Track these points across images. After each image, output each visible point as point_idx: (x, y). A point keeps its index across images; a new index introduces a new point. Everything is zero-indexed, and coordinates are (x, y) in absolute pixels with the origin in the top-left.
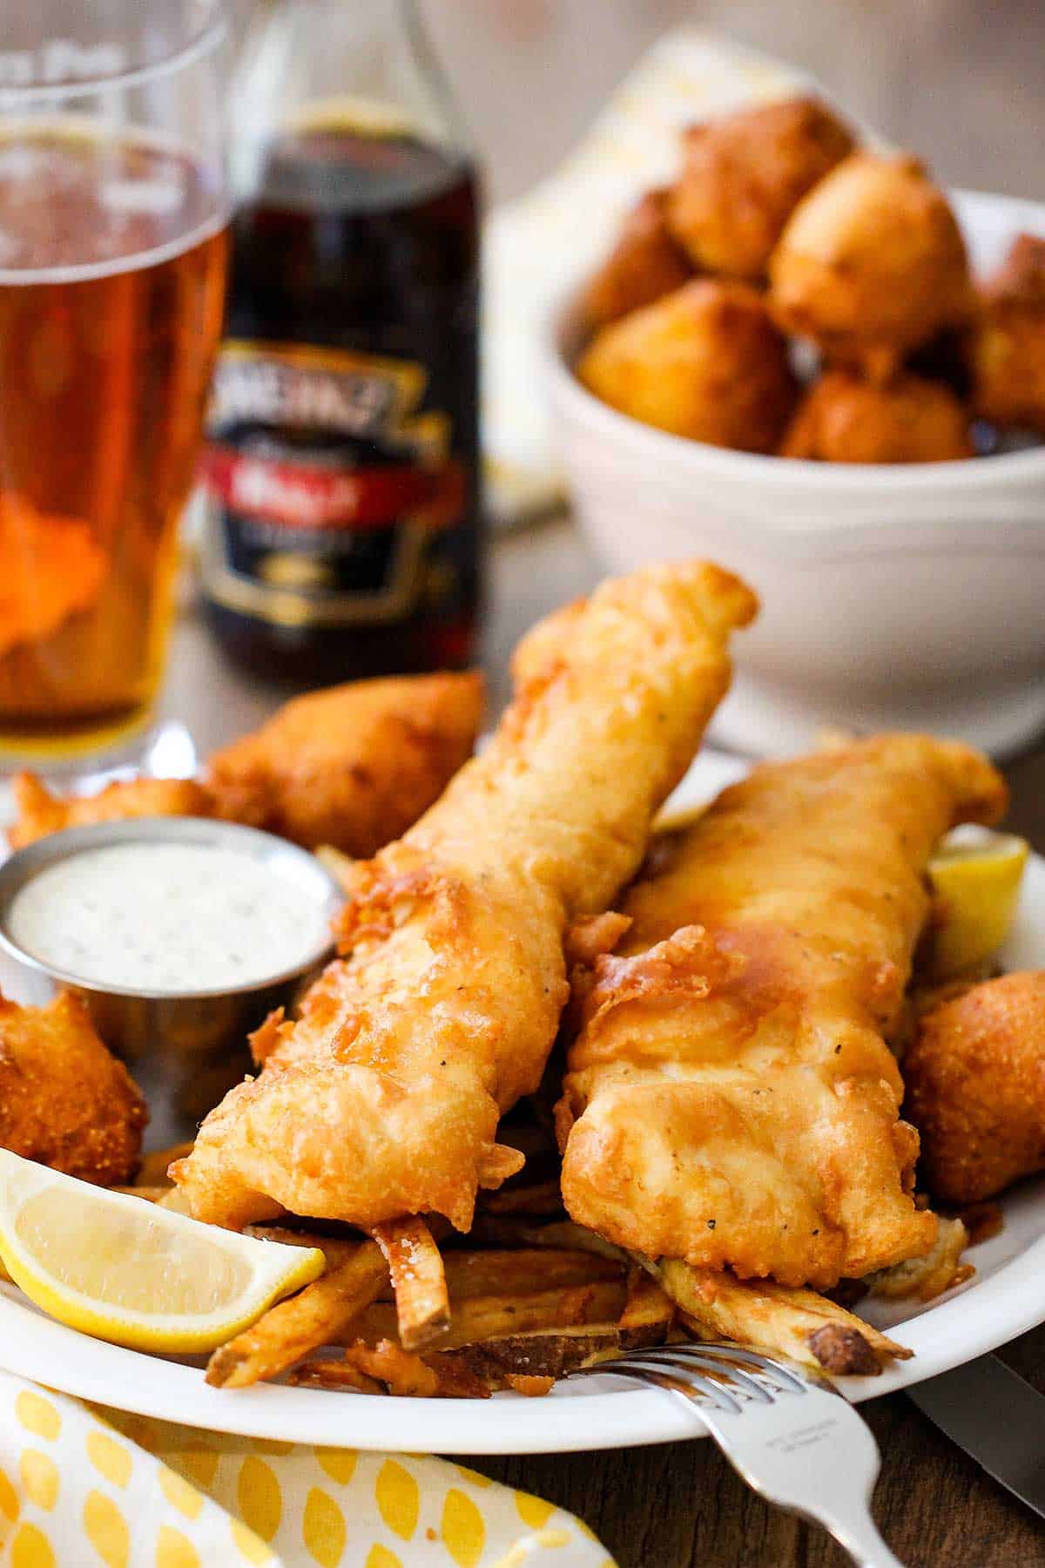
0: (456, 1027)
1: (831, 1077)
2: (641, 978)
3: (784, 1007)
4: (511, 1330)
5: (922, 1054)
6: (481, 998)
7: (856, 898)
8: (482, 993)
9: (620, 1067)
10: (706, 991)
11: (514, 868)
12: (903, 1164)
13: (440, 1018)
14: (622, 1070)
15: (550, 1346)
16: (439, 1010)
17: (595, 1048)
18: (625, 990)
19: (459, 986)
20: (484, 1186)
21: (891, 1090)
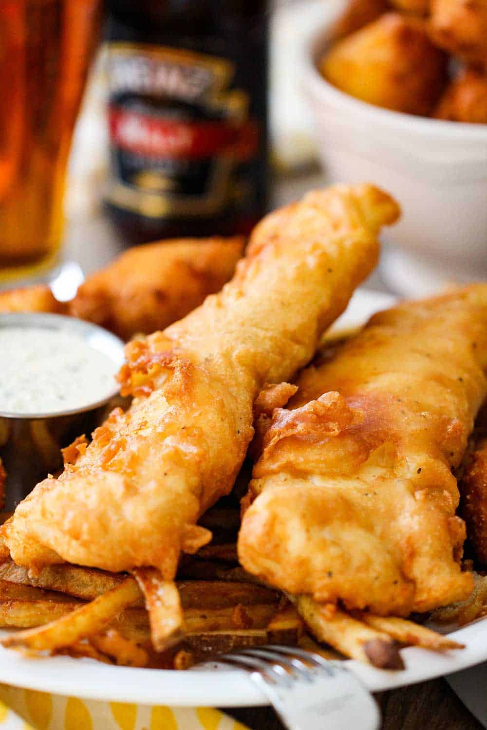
0: (177, 452)
1: (414, 488)
2: (297, 423)
3: (387, 445)
4: (203, 629)
5: (473, 474)
6: (195, 435)
7: (440, 379)
8: (196, 432)
9: (282, 476)
10: (337, 432)
11: (227, 355)
12: (454, 542)
13: (167, 446)
14: (283, 478)
15: (226, 641)
16: (169, 441)
17: (267, 465)
18: (287, 429)
19: (182, 427)
20: (186, 551)
21: (451, 497)
